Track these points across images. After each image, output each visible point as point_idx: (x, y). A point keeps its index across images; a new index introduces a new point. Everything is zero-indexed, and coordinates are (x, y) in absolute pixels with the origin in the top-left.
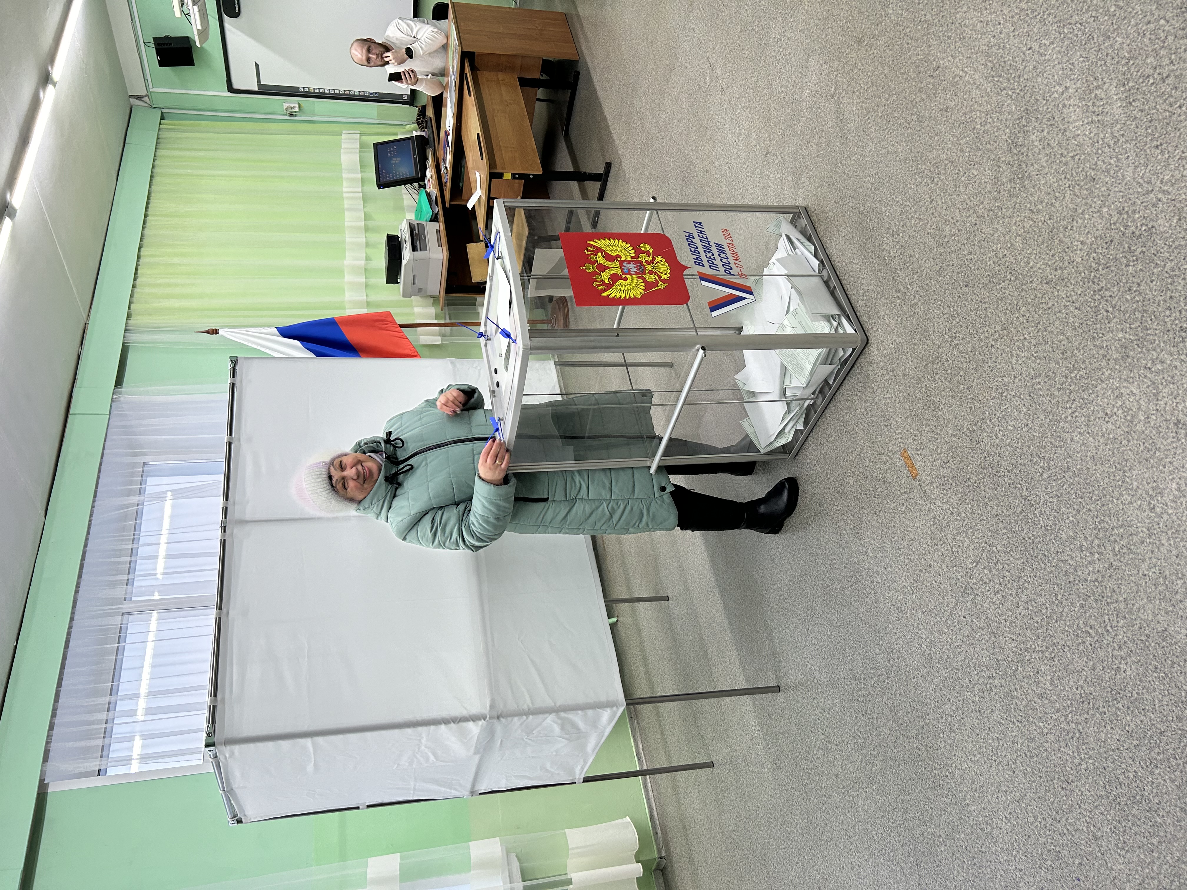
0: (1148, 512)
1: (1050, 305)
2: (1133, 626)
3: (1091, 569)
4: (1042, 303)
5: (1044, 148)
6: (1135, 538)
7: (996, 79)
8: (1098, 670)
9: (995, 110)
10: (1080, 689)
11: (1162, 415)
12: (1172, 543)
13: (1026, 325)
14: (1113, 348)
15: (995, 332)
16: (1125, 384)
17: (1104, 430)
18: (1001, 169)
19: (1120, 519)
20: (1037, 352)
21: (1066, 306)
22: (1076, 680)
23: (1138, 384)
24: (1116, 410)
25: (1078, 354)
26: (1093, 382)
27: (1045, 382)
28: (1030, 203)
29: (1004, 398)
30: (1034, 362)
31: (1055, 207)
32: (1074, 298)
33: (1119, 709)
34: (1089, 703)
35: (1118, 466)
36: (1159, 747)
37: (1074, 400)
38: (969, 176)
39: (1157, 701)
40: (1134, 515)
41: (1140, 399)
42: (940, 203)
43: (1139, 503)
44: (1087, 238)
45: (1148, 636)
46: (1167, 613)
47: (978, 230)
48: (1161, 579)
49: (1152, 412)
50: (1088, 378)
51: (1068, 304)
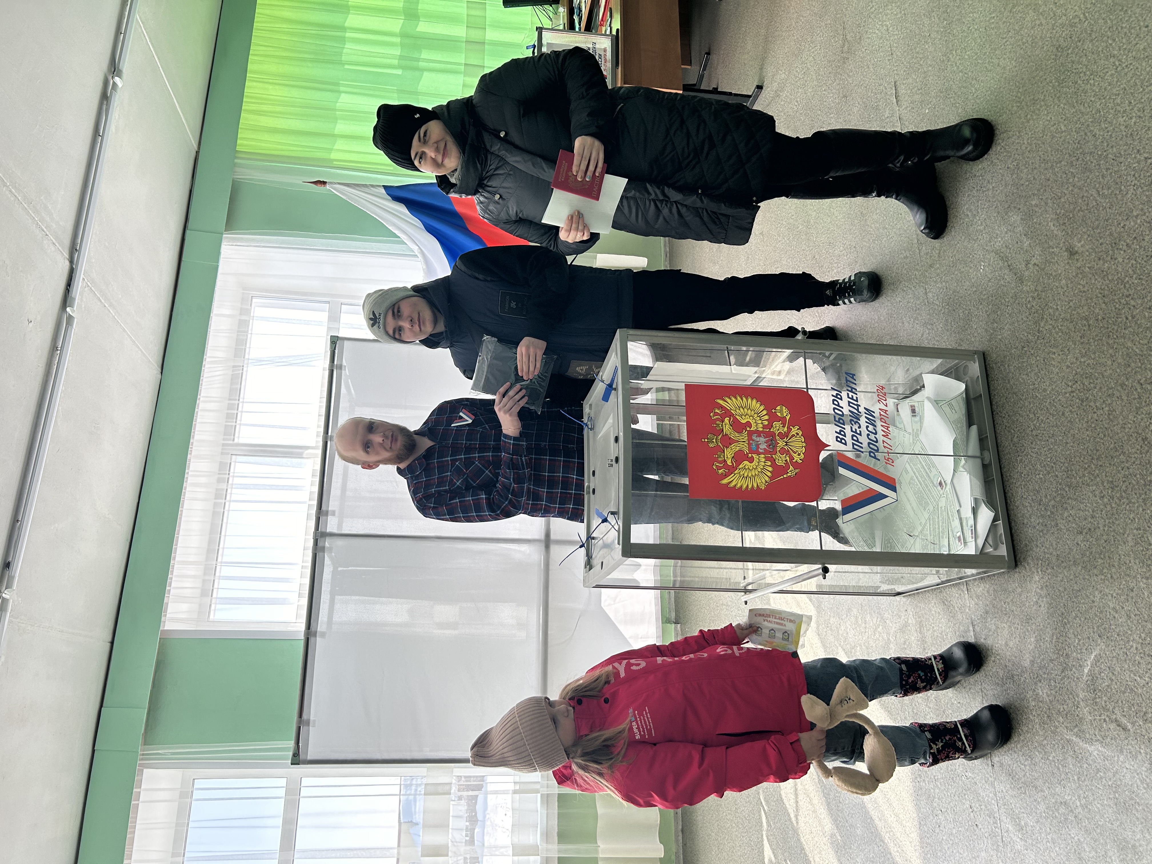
0: (1098, 498)
1: (1085, 289)
2: (1057, 577)
3: (1041, 521)
4: (1080, 284)
5: (1127, 136)
6: (1081, 513)
7: (1110, 42)
8: (1023, 596)
9: (1099, 74)
10: (1006, 604)
11: (1136, 427)
12: (1106, 529)
13: (1062, 297)
14: (1120, 353)
15: (1036, 290)
16: (1119, 388)
17: (1090, 417)
18: (1087, 138)
19: (1077, 494)
20: (1062, 326)
21: (1097, 297)
22: (1005, 596)
23: (1128, 393)
24: (1104, 406)
25: (1092, 344)
26: (1096, 374)
27: (1059, 355)
28: (1100, 183)
29: (1023, 352)
30: (1057, 334)
31: (1117, 198)
32: (1106, 292)
33: (1028, 631)
34: (1009, 617)
35: (1089, 452)
36: (1046, 669)
37: (1076, 382)
38: (1057, 129)
39: (1055, 637)
40: (1087, 496)
41: (1125, 406)
42: (1026, 143)
43: (1094, 488)
44: (1133, 243)
45: (1065, 589)
46: (1084, 579)
47: (1049, 186)
48: (1088, 553)
49: (1130, 421)
50: (1093, 369)
51: (1099, 295)
